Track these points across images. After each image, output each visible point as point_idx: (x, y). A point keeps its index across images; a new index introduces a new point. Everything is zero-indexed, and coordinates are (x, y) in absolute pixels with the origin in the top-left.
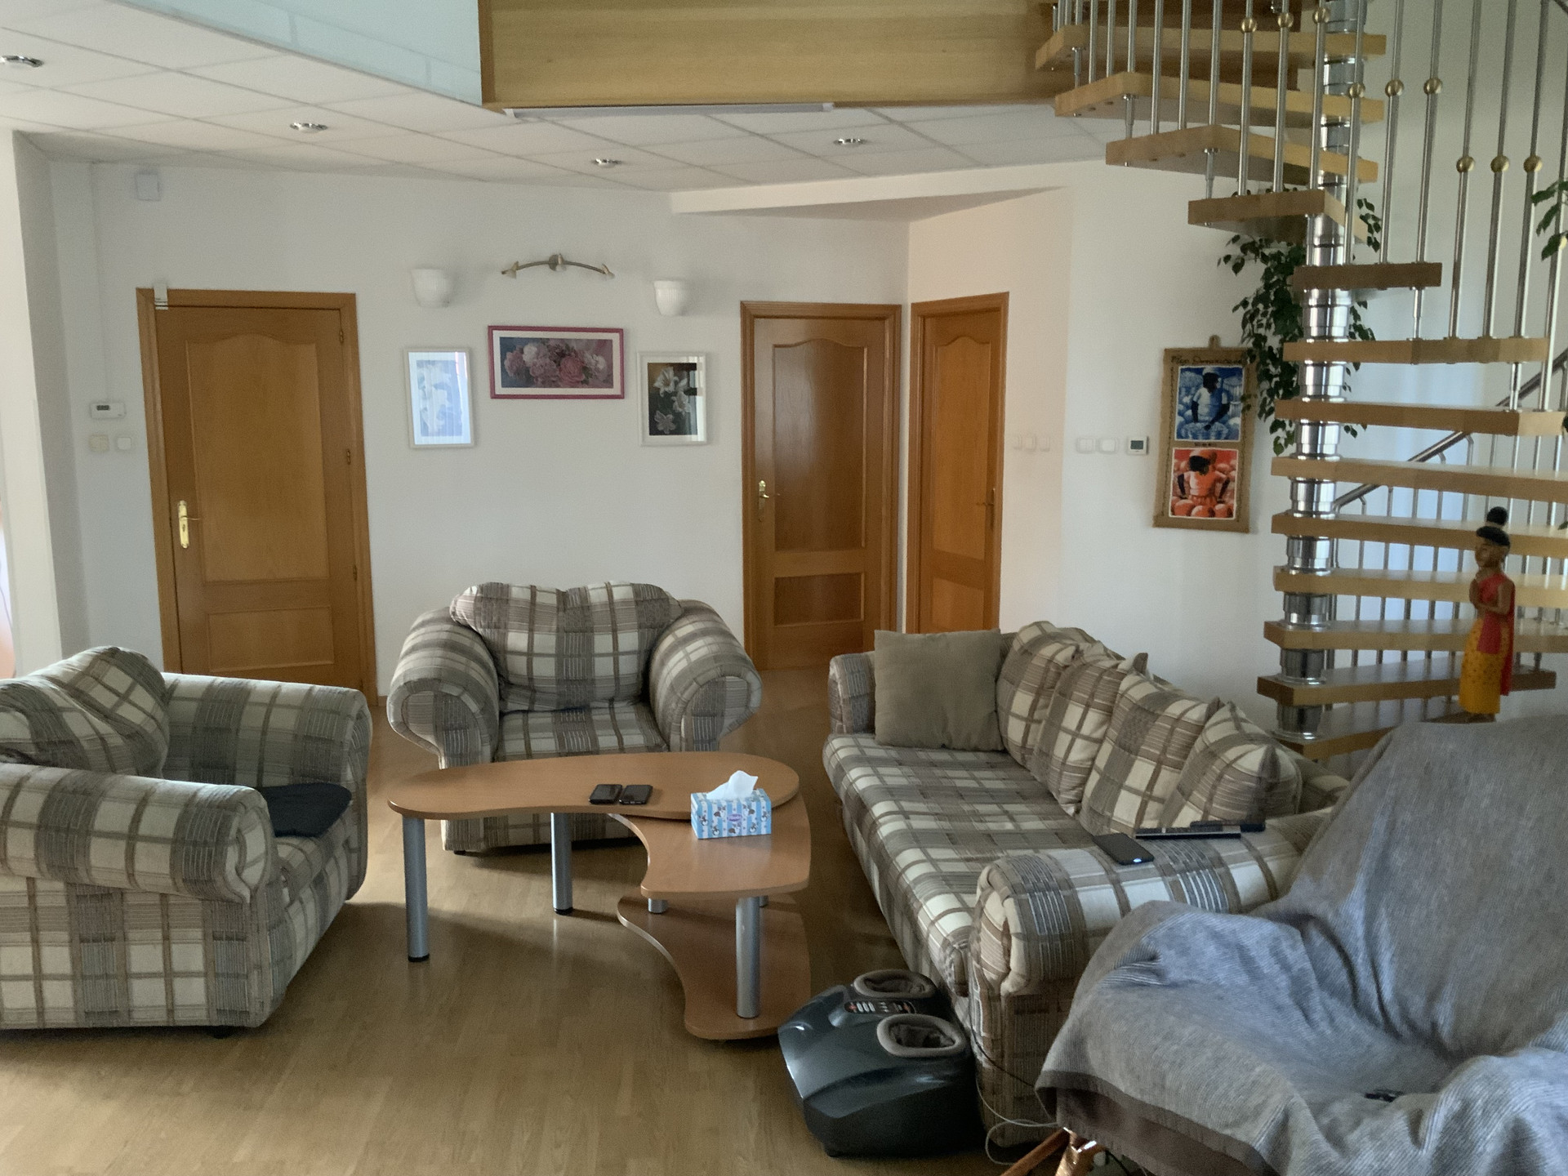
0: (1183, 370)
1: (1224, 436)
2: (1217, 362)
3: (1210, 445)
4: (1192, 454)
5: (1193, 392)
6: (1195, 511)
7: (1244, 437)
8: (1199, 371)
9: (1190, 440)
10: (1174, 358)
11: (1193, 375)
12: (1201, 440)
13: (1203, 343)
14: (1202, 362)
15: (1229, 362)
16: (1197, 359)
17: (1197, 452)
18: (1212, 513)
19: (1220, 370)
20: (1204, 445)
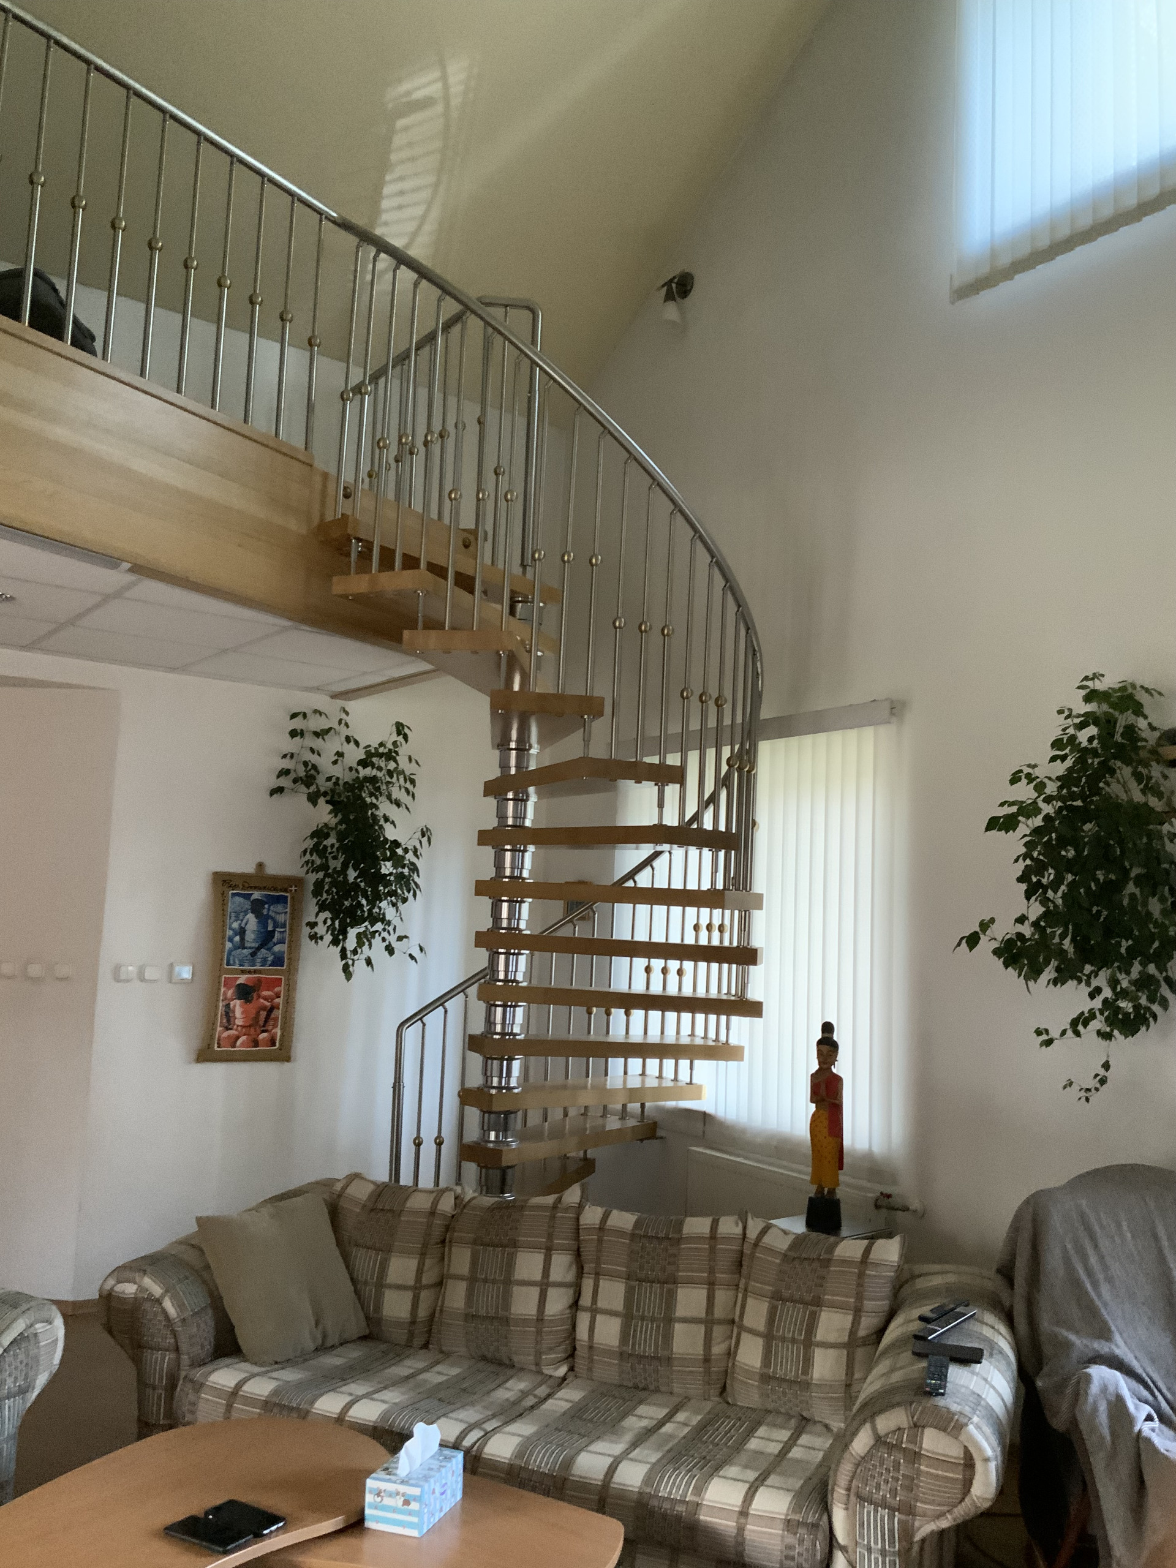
0: (233, 894)
1: (269, 963)
2: (264, 888)
3: (255, 972)
4: (238, 982)
5: (241, 918)
6: (239, 1043)
7: (289, 965)
8: (247, 897)
9: (236, 967)
10: (224, 882)
11: (241, 900)
12: (246, 968)
13: (249, 868)
14: (251, 888)
15: (275, 890)
16: (247, 885)
17: (242, 979)
18: (256, 1043)
19: (267, 896)
20: (250, 972)
